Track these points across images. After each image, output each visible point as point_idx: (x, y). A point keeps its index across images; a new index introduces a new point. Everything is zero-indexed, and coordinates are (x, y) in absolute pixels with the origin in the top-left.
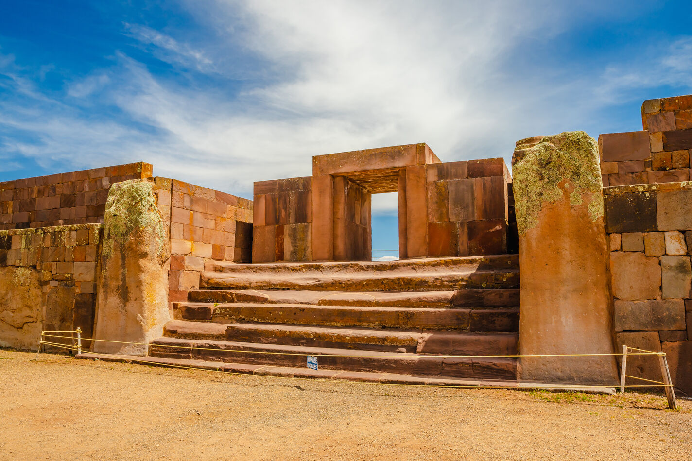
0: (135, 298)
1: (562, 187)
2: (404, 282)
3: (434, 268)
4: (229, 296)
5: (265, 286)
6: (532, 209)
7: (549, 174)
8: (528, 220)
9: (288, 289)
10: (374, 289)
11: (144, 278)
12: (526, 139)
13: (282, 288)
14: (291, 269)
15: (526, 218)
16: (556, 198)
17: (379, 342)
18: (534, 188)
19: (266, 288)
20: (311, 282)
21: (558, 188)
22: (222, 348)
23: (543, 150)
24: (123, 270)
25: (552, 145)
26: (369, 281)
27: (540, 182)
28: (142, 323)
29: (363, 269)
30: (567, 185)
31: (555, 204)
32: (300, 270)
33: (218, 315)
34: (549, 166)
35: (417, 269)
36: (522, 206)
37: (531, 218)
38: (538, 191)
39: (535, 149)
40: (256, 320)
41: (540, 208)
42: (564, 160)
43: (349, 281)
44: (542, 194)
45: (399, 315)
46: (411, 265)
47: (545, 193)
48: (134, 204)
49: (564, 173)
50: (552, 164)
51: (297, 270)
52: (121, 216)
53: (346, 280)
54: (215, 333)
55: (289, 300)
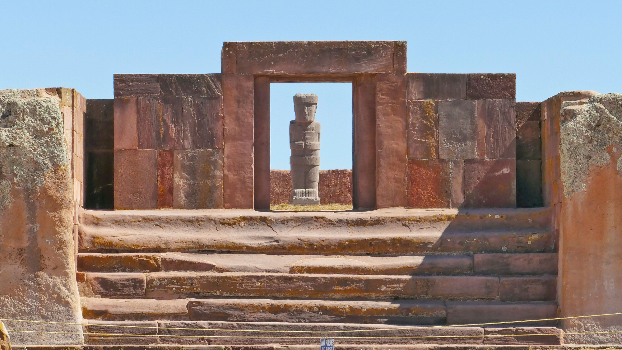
0: (53, 266)
1: (610, 152)
2: (401, 243)
3: (433, 225)
4: (152, 262)
5: (192, 248)
6: (580, 172)
7: (598, 137)
8: (576, 183)
9: (229, 252)
10: (358, 252)
11: (68, 237)
12: (573, 92)
13: (219, 250)
14: (221, 223)
15: (573, 181)
16: (603, 162)
17: (402, 314)
18: (583, 151)
19: (193, 250)
20: (264, 243)
21: (606, 152)
22: (206, 327)
23: (594, 112)
24: (31, 225)
25: (603, 107)
26: (351, 242)
27: (589, 144)
28: (69, 300)
29: (334, 224)
30: (614, 150)
31: (602, 169)
32: (235, 224)
33: (156, 289)
34: (598, 128)
35: (411, 226)
36: (570, 168)
37: (578, 181)
38: (586, 154)
39: (586, 110)
40: (218, 294)
41: (588, 172)
42: (613, 124)
43: (323, 241)
44: (590, 157)
45: (416, 283)
46: (402, 221)
47: (594, 157)
48: (46, 130)
49: (612, 137)
50: (601, 127)
51: (230, 224)
52: (24, 148)
53: (318, 240)
54: (171, 311)
55: (246, 267)
